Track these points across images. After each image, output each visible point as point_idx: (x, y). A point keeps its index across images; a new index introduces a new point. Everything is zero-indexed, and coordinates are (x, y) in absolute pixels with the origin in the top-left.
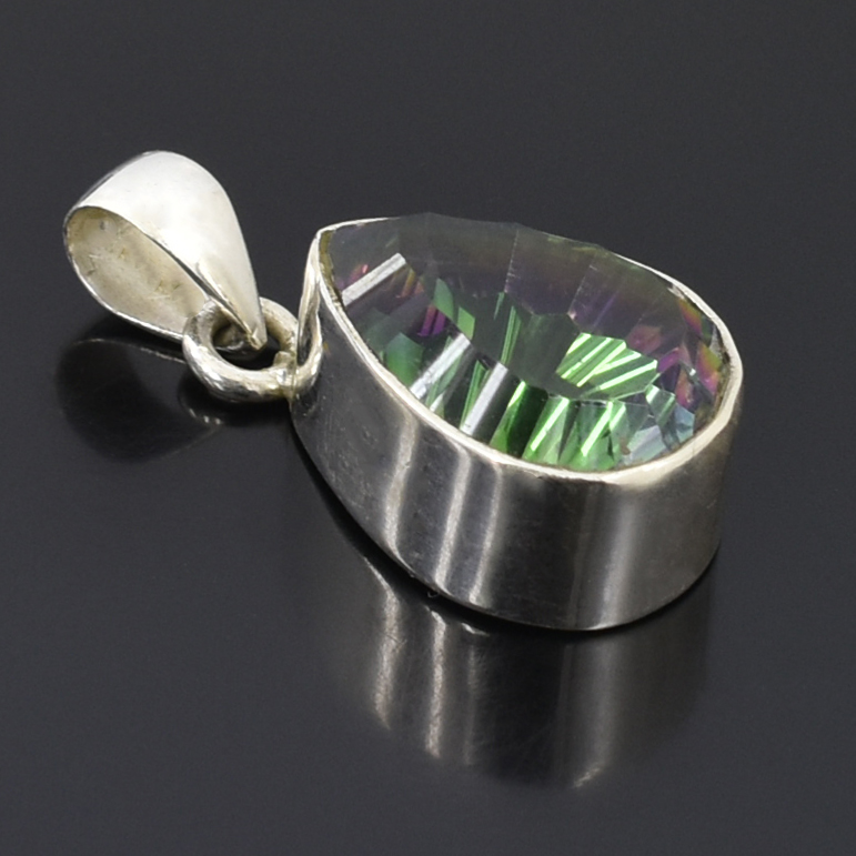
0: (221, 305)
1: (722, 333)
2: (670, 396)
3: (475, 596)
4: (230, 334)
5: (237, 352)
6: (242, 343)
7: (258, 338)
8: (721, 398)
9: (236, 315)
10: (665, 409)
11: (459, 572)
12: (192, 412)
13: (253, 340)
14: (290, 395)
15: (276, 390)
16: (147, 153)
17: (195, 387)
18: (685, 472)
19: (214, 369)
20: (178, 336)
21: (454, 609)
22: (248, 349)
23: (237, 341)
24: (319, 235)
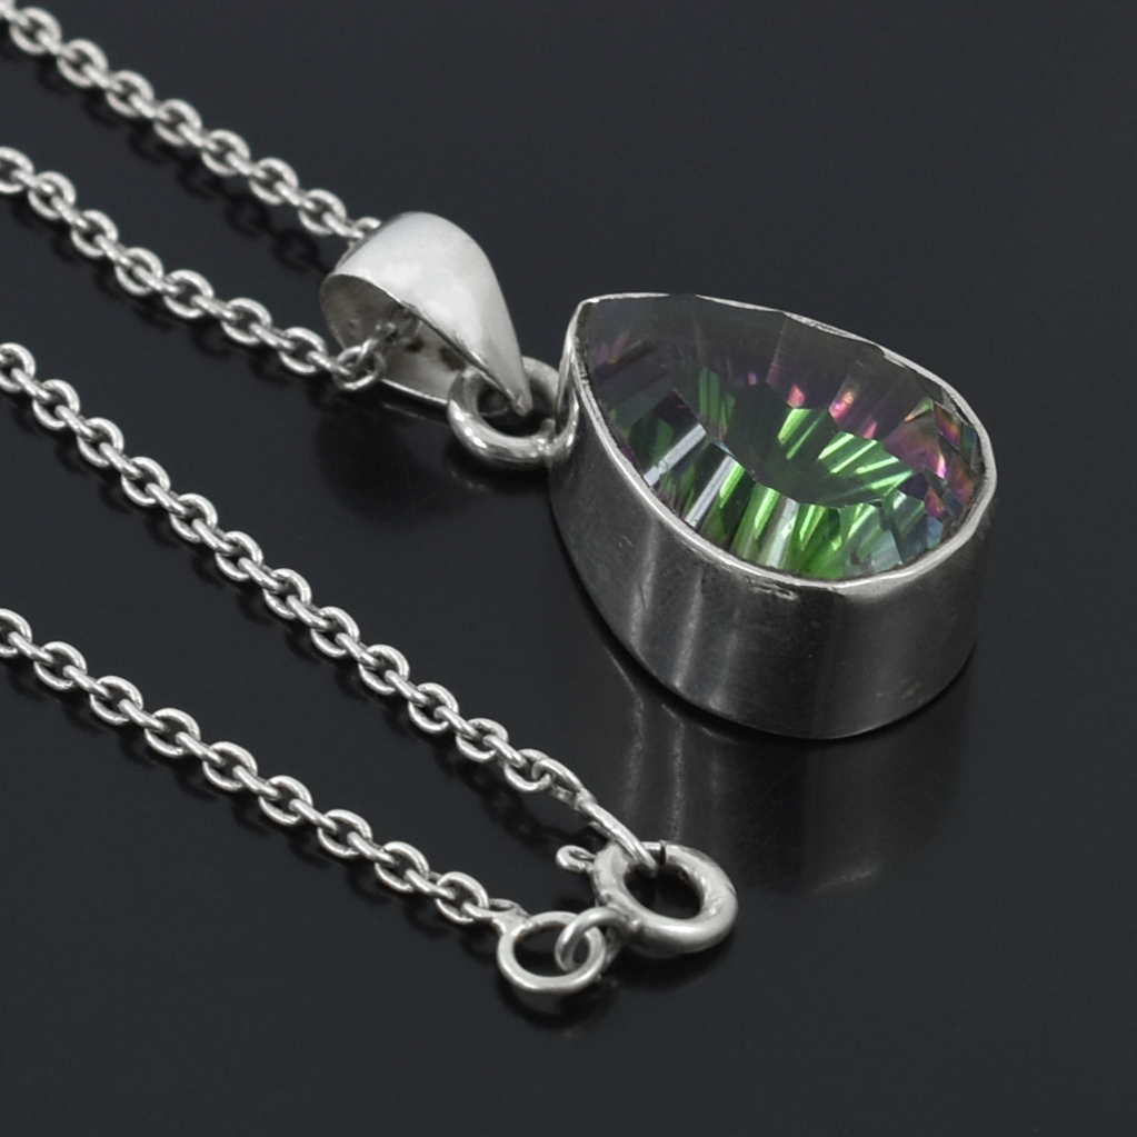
0: (483, 374)
1: (982, 441)
2: (919, 503)
3: (716, 702)
4: (495, 400)
5: (499, 418)
6: (505, 410)
7: (524, 403)
8: (969, 511)
9: (498, 382)
10: (914, 514)
11: (701, 676)
12: (454, 474)
13: (518, 407)
14: (550, 465)
15: (537, 458)
16: (404, 215)
17: (458, 450)
18: (919, 587)
19: (477, 435)
20: (444, 402)
21: (695, 713)
22: (512, 413)
23: (501, 407)
24: (580, 307)
